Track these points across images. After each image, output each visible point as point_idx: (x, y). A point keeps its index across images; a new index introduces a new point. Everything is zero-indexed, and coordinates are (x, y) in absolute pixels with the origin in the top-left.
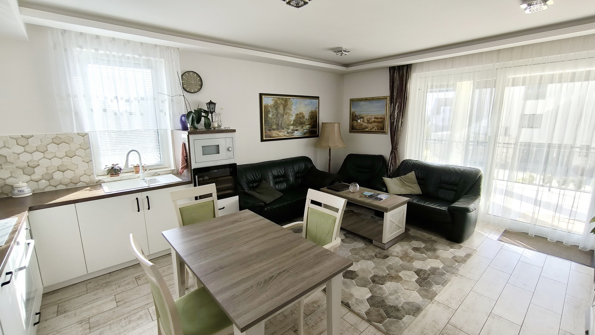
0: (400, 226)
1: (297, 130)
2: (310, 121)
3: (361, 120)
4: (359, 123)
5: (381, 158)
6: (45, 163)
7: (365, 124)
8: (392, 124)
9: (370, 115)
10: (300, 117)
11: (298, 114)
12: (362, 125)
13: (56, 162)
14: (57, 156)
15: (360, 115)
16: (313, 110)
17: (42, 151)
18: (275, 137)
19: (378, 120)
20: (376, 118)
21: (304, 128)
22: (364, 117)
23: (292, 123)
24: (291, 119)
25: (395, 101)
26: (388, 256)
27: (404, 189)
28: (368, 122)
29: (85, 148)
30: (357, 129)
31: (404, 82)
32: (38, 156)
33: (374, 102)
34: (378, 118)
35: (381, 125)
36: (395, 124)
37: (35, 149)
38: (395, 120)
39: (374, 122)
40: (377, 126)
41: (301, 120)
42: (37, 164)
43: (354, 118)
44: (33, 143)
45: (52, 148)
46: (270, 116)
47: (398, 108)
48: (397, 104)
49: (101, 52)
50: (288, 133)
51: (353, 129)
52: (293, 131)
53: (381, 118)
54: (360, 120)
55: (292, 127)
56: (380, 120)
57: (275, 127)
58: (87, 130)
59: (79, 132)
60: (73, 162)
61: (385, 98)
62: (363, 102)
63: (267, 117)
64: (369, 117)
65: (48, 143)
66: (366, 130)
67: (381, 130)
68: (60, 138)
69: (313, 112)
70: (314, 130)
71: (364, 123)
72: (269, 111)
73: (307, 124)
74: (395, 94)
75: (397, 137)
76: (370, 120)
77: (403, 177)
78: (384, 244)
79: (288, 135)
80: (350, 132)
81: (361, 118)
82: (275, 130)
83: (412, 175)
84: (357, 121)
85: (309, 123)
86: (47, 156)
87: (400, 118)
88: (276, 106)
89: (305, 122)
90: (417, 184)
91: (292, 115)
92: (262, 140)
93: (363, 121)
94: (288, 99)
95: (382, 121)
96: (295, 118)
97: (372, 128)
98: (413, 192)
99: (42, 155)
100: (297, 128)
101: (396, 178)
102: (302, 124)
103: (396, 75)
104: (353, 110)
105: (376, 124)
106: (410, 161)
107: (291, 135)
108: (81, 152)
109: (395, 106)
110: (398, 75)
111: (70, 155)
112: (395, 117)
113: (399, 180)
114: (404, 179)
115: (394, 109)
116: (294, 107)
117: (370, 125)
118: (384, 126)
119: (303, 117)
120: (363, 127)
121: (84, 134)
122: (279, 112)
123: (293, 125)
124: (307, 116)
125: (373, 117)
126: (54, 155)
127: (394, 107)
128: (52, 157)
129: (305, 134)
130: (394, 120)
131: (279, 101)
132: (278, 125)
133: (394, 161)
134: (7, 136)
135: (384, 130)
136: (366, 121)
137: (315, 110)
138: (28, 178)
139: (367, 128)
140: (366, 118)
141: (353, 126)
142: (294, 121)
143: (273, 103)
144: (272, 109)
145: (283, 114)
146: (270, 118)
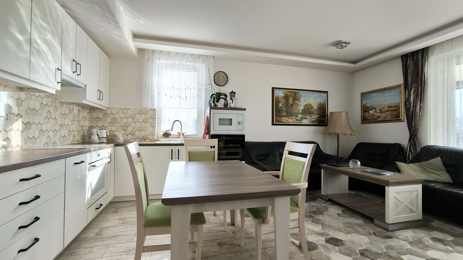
0: (414, 210)
1: (305, 118)
2: (319, 111)
3: (373, 111)
4: (371, 114)
5: (398, 146)
6: (132, 125)
7: (378, 114)
8: (407, 110)
9: (383, 104)
10: (308, 108)
11: (306, 105)
12: (374, 115)
13: (138, 125)
14: (139, 121)
15: (372, 106)
16: (322, 103)
17: (133, 118)
18: (284, 122)
19: (391, 109)
20: (389, 107)
21: (313, 117)
22: (376, 108)
23: (301, 112)
24: (299, 108)
25: (409, 87)
26: (392, 238)
27: (425, 175)
28: (381, 111)
29: (153, 118)
30: (369, 120)
31: (420, 67)
32: (130, 120)
33: (387, 92)
34: (391, 107)
35: (396, 113)
36: (412, 109)
37: (130, 116)
38: (412, 105)
39: (388, 111)
40: (391, 115)
41: (309, 110)
42: (129, 125)
43: (365, 109)
44: (130, 113)
45: (137, 116)
46: (280, 105)
47: (414, 93)
48: (413, 89)
49: (169, 62)
50: (297, 120)
51: (365, 120)
52: (302, 119)
53: (395, 106)
54: (371, 111)
55: (300, 116)
56: (394, 108)
57: (284, 114)
58: (156, 107)
59: (152, 108)
60: (146, 126)
61: (399, 86)
62: (374, 94)
63: (278, 106)
64: (381, 107)
65: (136, 113)
66: (378, 119)
67: (396, 118)
68: (142, 111)
69: (322, 104)
70: (323, 120)
71: (376, 114)
72: (280, 101)
73: (315, 114)
74: (410, 80)
75: (415, 122)
76: (383, 110)
77: (425, 163)
78: (388, 224)
79: (297, 122)
80: (362, 123)
81: (373, 109)
82: (284, 116)
83: (437, 161)
84: (369, 112)
85: (317, 113)
86: (134, 121)
87: (418, 102)
88: (286, 97)
89: (313, 112)
90: (445, 172)
91: (301, 106)
92: (273, 124)
93: (376, 112)
94: (297, 92)
95: (397, 109)
96: (303, 108)
97: (386, 117)
98: (438, 179)
99: (132, 120)
100: (306, 117)
101: (415, 164)
102: (310, 113)
103: (410, 62)
104: (364, 103)
105: (389, 113)
106: (434, 147)
107: (300, 122)
108: (150, 120)
109: (411, 92)
110: (411, 62)
111: (145, 121)
112: (411, 102)
113: (418, 166)
114: (426, 165)
115: (409, 95)
116: (302, 99)
117: (383, 115)
118: (399, 114)
119: (312, 107)
120: (375, 117)
121: (154, 109)
122: (289, 103)
123: (301, 113)
124: (315, 107)
125: (386, 106)
126: (137, 121)
127: (409, 92)
128: (136, 121)
129: (313, 122)
130: (410, 105)
131: (289, 93)
132: (287, 112)
133: (413, 148)
134: (119, 108)
135: (399, 118)
136: (378, 111)
137: (324, 103)
138: (123, 132)
139: (379, 117)
140: (379, 108)
141: (365, 118)
142: (303, 110)
143: (284, 95)
144: (283, 100)
145: (292, 104)
146: (281, 107)
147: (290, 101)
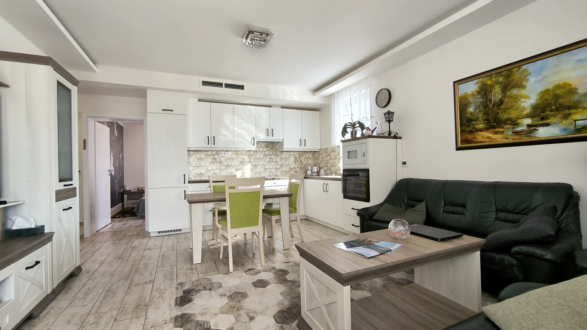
1: (547, 125)
11: (547, 91)
23: (527, 111)
24: (523, 104)
41: (561, 100)
46: (471, 109)
50: (517, 133)
52: (533, 127)
55: (528, 121)
57: (481, 126)
63: (466, 113)
68: (333, 149)
72: (469, 103)
79: (516, 137)
82: (481, 130)
88: (484, 91)
91: (527, 98)
92: (458, 149)
94: (516, 69)
96: (537, 100)
119: (572, 92)
121: (339, 147)
122: (490, 100)
131: (492, 80)
132: (487, 121)
134: (324, 149)
142: (535, 107)
143: (478, 88)
144: (476, 98)
145: (501, 100)
146: (471, 114)
147: (494, 96)
